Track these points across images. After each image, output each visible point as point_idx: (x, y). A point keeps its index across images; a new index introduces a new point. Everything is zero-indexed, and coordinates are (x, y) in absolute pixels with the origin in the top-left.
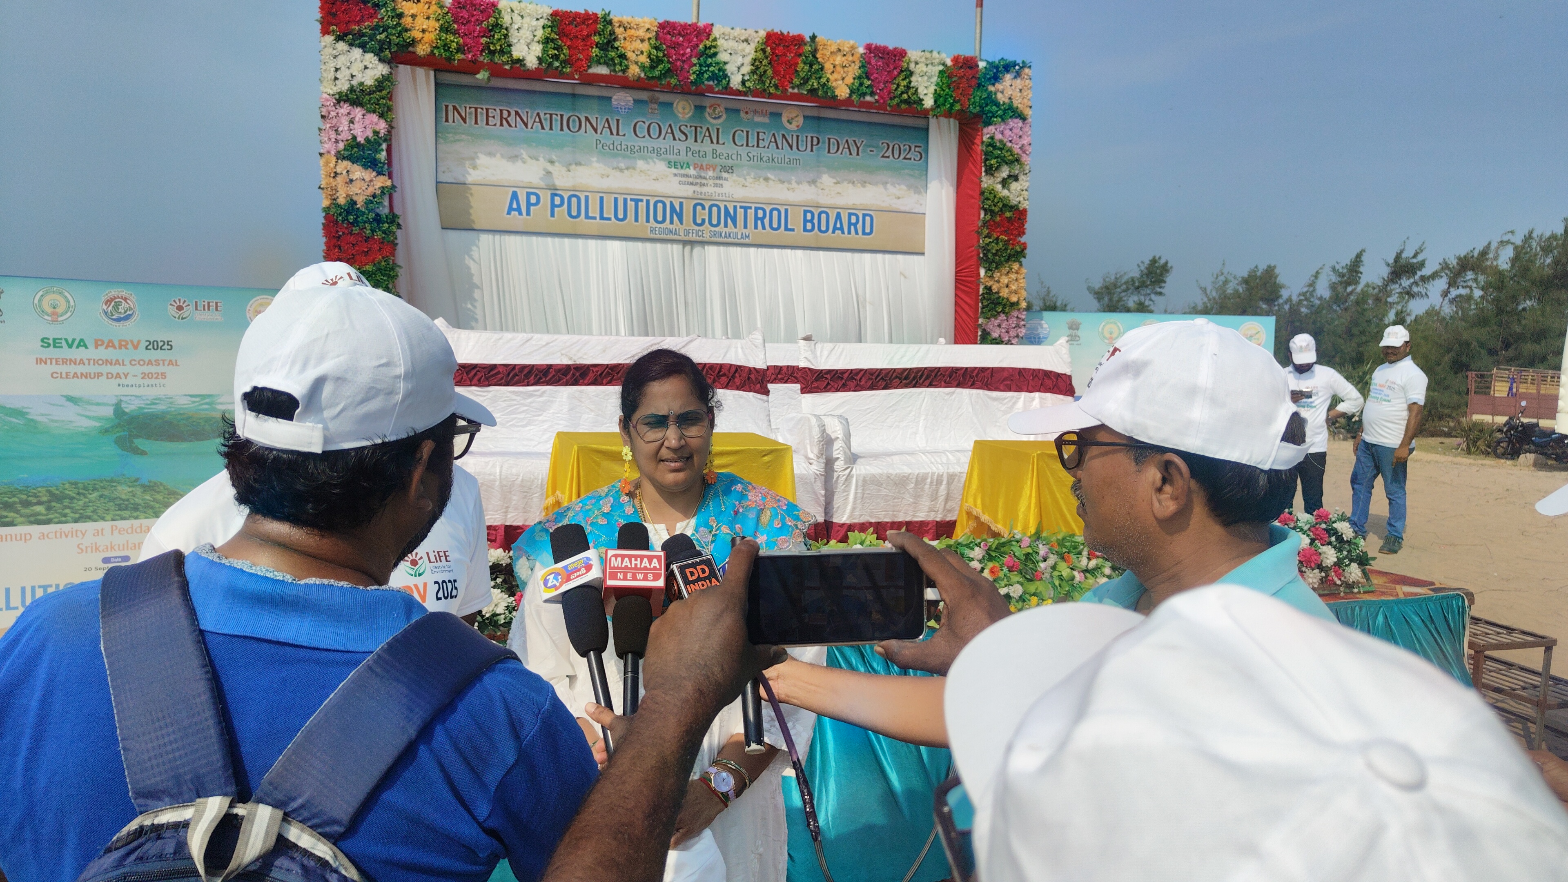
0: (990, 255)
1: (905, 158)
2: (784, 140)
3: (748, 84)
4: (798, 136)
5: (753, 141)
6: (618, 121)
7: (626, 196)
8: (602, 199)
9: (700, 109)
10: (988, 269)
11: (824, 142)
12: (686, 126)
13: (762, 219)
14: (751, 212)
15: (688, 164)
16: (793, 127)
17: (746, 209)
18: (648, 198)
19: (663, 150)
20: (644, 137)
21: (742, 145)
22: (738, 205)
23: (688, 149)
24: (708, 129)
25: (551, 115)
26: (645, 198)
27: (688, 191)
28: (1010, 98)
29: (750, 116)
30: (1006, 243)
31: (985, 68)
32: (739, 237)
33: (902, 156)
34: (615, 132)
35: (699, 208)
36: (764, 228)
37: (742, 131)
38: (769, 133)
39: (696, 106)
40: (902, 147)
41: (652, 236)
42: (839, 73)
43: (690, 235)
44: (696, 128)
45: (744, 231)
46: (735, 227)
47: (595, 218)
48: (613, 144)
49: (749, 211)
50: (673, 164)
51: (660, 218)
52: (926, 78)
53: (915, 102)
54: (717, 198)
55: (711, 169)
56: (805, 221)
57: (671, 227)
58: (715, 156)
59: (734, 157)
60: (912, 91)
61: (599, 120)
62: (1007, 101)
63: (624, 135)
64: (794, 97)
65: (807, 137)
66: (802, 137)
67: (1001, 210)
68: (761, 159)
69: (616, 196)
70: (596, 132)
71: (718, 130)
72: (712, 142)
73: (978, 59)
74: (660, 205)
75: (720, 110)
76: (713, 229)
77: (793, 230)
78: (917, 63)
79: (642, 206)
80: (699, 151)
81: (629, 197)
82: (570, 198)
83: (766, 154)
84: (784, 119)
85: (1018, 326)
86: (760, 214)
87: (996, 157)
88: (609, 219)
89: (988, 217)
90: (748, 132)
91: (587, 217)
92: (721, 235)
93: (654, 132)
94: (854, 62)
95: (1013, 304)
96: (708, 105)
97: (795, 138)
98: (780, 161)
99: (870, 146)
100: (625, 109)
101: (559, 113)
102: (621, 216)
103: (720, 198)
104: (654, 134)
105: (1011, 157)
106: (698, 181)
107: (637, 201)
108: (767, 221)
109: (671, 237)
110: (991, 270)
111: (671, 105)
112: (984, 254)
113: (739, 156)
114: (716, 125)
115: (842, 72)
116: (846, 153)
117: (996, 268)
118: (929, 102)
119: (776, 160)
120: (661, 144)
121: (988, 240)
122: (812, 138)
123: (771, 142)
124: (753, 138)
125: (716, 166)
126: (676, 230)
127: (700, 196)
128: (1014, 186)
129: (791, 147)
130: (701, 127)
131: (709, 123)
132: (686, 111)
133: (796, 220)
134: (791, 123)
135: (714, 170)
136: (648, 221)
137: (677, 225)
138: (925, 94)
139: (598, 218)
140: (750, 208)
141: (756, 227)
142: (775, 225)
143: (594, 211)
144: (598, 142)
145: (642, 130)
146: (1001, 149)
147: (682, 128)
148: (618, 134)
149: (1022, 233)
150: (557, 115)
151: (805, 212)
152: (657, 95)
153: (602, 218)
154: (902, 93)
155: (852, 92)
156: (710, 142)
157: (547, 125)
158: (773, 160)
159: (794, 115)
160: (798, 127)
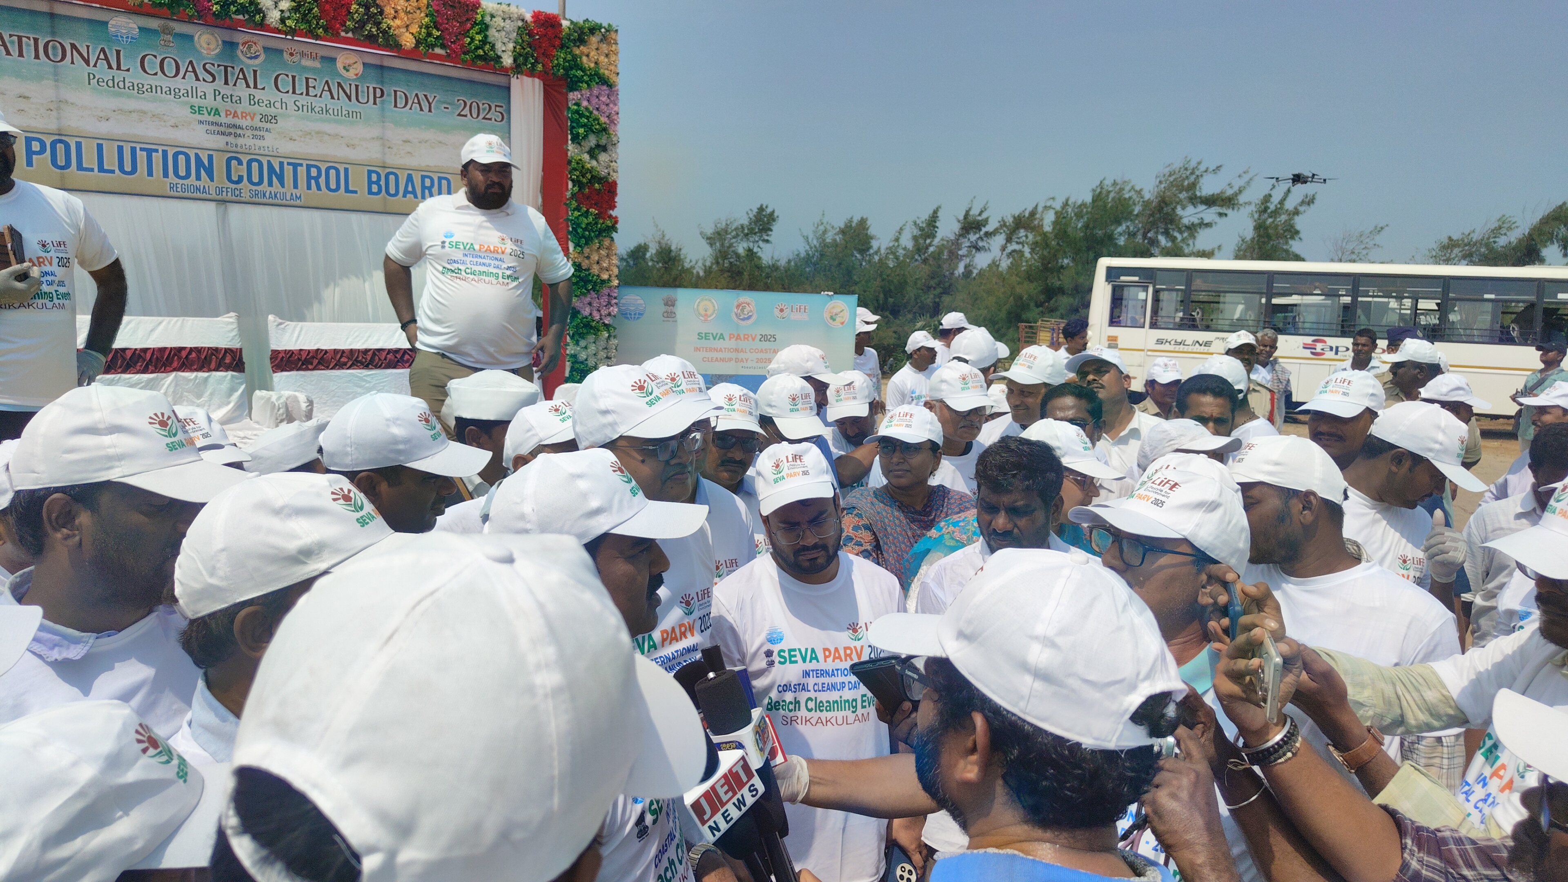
0: (580, 230)
1: (484, 118)
2: (340, 89)
3: (289, 22)
4: (357, 86)
5: (301, 88)
6: (118, 52)
7: (134, 145)
8: (100, 147)
9: (230, 46)
10: (577, 245)
11: (389, 95)
12: (213, 65)
13: (317, 179)
14: (302, 171)
15: (217, 110)
16: (351, 74)
17: (295, 166)
18: (165, 148)
19: (182, 92)
20: (156, 74)
21: (288, 92)
22: (285, 161)
23: (217, 93)
24: (242, 70)
25: (20, 38)
26: (160, 149)
27: (219, 142)
28: (596, 63)
29: (296, 58)
30: (597, 216)
31: (569, 28)
32: (288, 198)
33: (481, 116)
34: (114, 66)
35: (234, 163)
36: (319, 188)
37: (287, 76)
38: (321, 81)
39: (224, 42)
40: (481, 105)
41: (172, 193)
42: (402, 19)
43: (224, 194)
44: (226, 68)
45: (294, 191)
46: (283, 186)
47: (92, 170)
48: (113, 80)
49: (299, 168)
50: (197, 109)
51: (182, 172)
52: (504, 33)
53: (492, 59)
54: (257, 151)
55: (248, 117)
56: (370, 183)
57: (198, 183)
58: (252, 102)
59: (278, 105)
60: (487, 47)
61: (90, 48)
62: (592, 65)
63: (128, 70)
64: (346, 41)
65: (368, 87)
66: (363, 87)
67: (590, 181)
68: (312, 109)
69: (121, 144)
70: (88, 65)
71: (255, 72)
72: (248, 86)
73: (561, 17)
74: (181, 158)
75: (257, 48)
76: (254, 188)
77: (355, 192)
78: (492, 16)
79: (157, 157)
80: (231, 96)
81: (138, 146)
82: (54, 144)
83: (318, 103)
84: (340, 65)
85: (609, 304)
86: (314, 172)
87: (582, 126)
88: (113, 172)
89: (576, 189)
90: (294, 77)
91: (80, 167)
92: (264, 195)
93: (170, 69)
94: (419, 8)
95: (603, 282)
96: (241, 41)
97: (353, 87)
98: (336, 113)
99: (444, 103)
100: (127, 37)
101: (31, 36)
102: (128, 168)
103: (262, 152)
104: (171, 73)
105: (597, 127)
106: (232, 131)
107: (150, 152)
108: (322, 180)
109: (199, 195)
110: (580, 246)
111: (190, 38)
112: (573, 228)
113: (284, 105)
114: (253, 66)
115: (406, 19)
116: (416, 108)
117: (586, 243)
118: (508, 60)
119: (331, 111)
120: (178, 83)
121: (576, 213)
122: (375, 89)
123: (323, 90)
124: (301, 85)
125: (254, 114)
126: (204, 187)
127: (234, 149)
128: (603, 157)
129: (349, 98)
130: (233, 68)
131: (243, 62)
132: (212, 47)
133: (358, 181)
134: (348, 71)
135: (252, 119)
136: (166, 175)
137: (206, 182)
138: (503, 51)
139: (96, 169)
140: (301, 165)
141: (309, 187)
142: (333, 186)
143: (90, 159)
144: (92, 76)
145: (152, 64)
146: (588, 118)
147: (207, 66)
148: (119, 68)
149: (613, 207)
150: (29, 38)
151: (370, 172)
152: (172, 24)
153: (101, 169)
154: (477, 48)
155: (418, 42)
156: (245, 86)
157: (14, 50)
158: (327, 111)
159: (352, 61)
160: (356, 75)
